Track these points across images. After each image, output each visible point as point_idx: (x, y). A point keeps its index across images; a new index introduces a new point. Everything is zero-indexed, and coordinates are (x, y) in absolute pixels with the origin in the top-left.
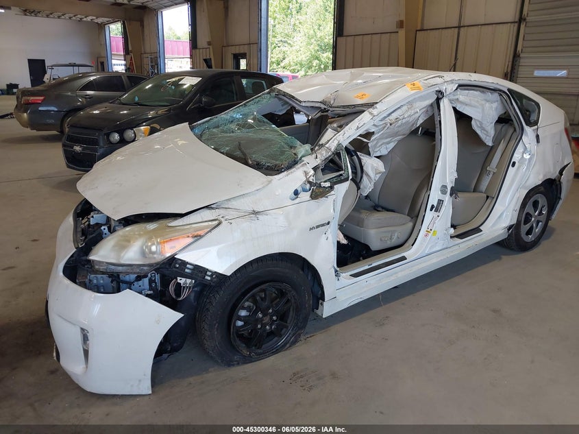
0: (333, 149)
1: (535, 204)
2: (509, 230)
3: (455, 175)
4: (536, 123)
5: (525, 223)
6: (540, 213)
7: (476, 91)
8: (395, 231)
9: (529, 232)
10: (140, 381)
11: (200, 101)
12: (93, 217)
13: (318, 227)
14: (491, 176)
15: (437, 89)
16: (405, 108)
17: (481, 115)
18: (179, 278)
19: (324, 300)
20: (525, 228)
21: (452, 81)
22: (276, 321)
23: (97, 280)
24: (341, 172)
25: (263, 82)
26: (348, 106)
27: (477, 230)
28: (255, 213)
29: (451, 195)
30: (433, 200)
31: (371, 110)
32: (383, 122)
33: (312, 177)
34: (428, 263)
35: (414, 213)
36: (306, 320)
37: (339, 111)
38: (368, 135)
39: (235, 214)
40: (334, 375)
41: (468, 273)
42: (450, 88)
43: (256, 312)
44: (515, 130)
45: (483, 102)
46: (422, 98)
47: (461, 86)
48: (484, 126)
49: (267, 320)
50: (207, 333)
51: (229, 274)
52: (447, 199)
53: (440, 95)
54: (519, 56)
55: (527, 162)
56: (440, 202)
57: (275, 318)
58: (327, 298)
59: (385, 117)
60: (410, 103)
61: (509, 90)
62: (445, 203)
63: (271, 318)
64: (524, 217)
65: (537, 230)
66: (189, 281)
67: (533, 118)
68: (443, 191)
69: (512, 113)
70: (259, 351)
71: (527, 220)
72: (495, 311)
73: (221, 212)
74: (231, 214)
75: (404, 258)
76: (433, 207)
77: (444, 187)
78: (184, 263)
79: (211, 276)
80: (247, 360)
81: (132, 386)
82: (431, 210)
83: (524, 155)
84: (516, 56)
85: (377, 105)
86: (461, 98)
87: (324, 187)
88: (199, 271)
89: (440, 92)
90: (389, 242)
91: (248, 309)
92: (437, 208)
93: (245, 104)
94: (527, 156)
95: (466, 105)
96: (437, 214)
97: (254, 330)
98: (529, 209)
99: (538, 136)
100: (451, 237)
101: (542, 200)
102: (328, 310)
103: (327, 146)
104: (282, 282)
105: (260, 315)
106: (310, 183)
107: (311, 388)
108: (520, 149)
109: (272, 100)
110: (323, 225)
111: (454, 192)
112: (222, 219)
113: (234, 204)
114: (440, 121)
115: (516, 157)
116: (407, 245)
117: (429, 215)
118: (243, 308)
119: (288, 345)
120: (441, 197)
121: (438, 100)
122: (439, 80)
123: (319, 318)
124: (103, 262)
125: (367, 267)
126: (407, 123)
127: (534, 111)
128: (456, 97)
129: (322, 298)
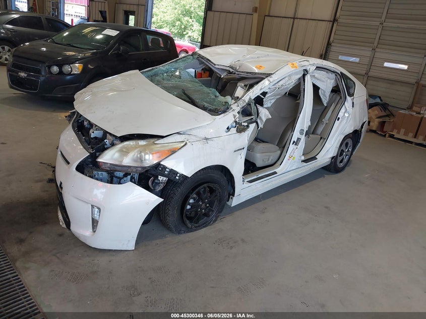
0: (247, 101)
1: (347, 144)
2: (332, 159)
3: (309, 124)
4: (353, 95)
5: (340, 156)
6: (348, 151)
7: (324, 71)
8: (271, 156)
9: (341, 162)
10: (129, 241)
11: (119, 49)
12: (93, 132)
13: (238, 150)
14: (324, 125)
15: (305, 68)
16: (287, 79)
17: (325, 87)
18: (159, 177)
19: (234, 196)
20: (340, 159)
21: (313, 65)
22: (208, 207)
23: (98, 175)
24: (253, 117)
25: (160, 39)
26: (250, 73)
27: (314, 158)
28: (206, 139)
29: (305, 136)
30: (294, 139)
31: (269, 78)
32: (274, 87)
33: (238, 119)
34: (288, 177)
35: (282, 145)
36: (223, 207)
37: (243, 75)
38: (264, 94)
39: (194, 139)
40: (243, 240)
41: (307, 184)
42: (312, 69)
43: (198, 201)
44: (341, 98)
45: (327, 79)
46: (296, 73)
47: (318, 68)
48: (325, 94)
49: (203, 206)
50: (170, 212)
51: (189, 176)
52: (303, 138)
53: (306, 72)
54: (331, 45)
55: (346, 119)
56: (299, 139)
57: (208, 205)
58: (236, 195)
59: (276, 83)
60: (290, 76)
61: (341, 73)
62: (302, 140)
63: (206, 205)
64: (341, 152)
65: (345, 160)
66: (165, 179)
67: (351, 91)
68: (301, 133)
69: (341, 87)
70: (196, 225)
71: (341, 154)
72: (327, 207)
73: (187, 136)
74: (192, 138)
75: (275, 173)
76: (294, 142)
77: (302, 130)
78: (165, 168)
79: (179, 176)
80: (190, 230)
81: (124, 244)
82: (293, 144)
83: (345, 114)
84: (329, 44)
85: (272, 76)
86: (316, 75)
87: (244, 125)
88: (173, 172)
89: (306, 70)
90: (267, 162)
91: (194, 199)
92: (296, 143)
93: (176, 61)
94: (347, 115)
95: (318, 80)
96: (296, 146)
97: (196, 212)
98: (343, 147)
99: (353, 103)
100: (302, 161)
101: (350, 142)
102: (235, 201)
103: (243, 98)
104: (215, 183)
105: (201, 203)
106: (236, 122)
107: (231, 248)
108: (343, 110)
109: (195, 60)
110: (241, 149)
111: (307, 134)
112: (187, 142)
113: (193, 132)
114: (304, 89)
115: (341, 115)
116: (277, 164)
117: (292, 147)
118: (192, 198)
119: (212, 222)
120: (300, 136)
121: (304, 76)
122: (306, 63)
123: (230, 207)
124: (107, 163)
125: (256, 177)
126: (287, 88)
127: (352, 87)
128: (313, 74)
129: (233, 194)
